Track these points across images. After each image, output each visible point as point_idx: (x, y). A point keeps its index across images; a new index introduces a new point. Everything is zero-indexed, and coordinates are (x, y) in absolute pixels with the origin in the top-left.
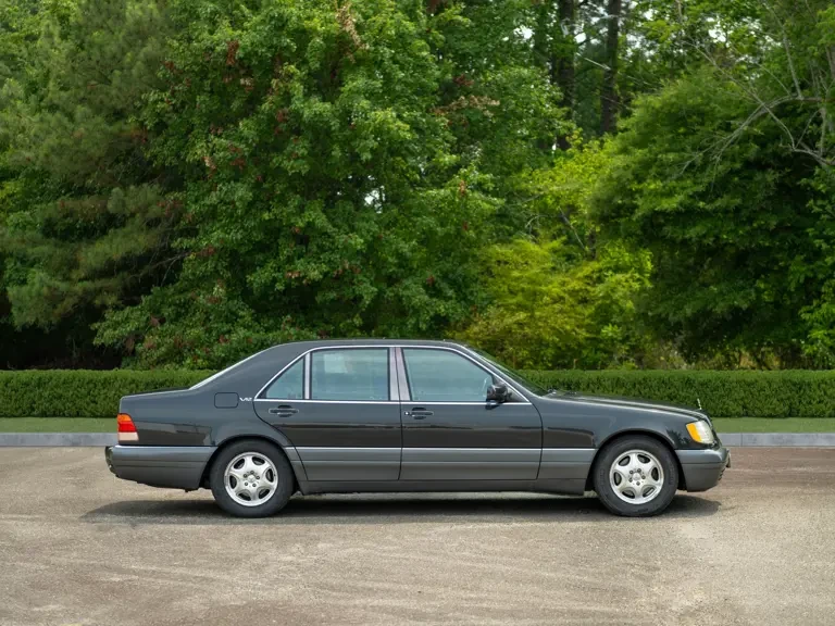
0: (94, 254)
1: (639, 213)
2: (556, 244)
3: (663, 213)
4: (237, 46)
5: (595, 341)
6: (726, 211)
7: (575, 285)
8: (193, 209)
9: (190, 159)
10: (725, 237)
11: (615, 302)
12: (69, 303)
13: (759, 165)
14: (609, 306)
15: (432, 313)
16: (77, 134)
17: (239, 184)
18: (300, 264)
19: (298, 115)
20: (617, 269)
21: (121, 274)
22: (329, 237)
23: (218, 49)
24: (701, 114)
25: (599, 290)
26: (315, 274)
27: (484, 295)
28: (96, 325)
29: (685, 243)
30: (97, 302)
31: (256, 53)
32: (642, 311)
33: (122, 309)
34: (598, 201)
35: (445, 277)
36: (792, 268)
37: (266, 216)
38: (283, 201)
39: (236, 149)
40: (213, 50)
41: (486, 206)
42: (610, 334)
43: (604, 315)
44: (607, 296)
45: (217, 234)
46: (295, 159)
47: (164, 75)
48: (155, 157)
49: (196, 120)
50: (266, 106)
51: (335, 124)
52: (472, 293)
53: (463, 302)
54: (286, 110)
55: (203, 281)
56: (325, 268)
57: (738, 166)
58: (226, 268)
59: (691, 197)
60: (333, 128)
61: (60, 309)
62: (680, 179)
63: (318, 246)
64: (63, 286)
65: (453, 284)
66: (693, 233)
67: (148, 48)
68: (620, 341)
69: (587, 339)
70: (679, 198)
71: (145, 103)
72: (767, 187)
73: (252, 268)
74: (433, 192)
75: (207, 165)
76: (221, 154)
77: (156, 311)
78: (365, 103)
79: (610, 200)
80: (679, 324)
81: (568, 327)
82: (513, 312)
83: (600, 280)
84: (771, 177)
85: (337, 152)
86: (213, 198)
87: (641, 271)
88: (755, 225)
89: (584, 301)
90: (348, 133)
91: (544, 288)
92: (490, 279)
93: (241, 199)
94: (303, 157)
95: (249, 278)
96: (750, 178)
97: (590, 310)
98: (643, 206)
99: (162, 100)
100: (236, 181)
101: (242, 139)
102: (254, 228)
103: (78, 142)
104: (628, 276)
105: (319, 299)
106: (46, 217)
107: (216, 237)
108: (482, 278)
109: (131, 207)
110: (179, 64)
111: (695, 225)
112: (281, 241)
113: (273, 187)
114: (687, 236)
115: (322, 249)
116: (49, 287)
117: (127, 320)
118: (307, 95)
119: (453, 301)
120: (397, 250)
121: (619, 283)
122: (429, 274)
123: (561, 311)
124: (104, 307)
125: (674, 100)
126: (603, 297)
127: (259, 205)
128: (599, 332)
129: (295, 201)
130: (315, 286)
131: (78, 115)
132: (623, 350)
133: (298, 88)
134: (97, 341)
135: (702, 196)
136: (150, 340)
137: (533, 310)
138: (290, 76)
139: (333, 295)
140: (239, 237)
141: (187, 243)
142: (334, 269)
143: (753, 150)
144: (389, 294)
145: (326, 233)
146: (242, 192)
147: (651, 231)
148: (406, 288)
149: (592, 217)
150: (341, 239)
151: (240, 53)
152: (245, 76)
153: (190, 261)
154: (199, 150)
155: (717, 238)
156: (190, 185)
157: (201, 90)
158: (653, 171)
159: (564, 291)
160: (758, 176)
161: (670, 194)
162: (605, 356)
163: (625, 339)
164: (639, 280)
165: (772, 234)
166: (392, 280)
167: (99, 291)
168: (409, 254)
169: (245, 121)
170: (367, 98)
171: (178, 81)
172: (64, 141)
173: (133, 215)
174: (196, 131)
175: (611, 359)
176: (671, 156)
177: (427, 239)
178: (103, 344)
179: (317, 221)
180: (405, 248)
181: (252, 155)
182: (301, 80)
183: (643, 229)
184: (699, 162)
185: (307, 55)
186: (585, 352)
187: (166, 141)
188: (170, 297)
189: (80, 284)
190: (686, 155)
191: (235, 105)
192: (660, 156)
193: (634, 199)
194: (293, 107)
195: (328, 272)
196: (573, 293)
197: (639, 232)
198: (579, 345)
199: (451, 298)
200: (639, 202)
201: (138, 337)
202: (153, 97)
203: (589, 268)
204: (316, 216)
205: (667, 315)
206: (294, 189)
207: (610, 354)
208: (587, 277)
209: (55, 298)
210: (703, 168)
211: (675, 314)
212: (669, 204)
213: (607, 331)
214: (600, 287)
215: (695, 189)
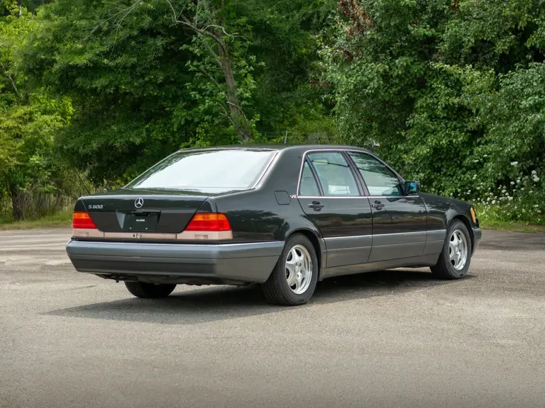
1: (56, 67)
3: (75, 67)
5: (23, 168)
6: (125, 68)
7: (10, 123)
10: (123, 87)
11: (42, 138)
13: (152, 32)
14: (37, 140)
20: (45, 112)
25: (30, 127)
29: (94, 91)
32: (59, 145)
34: (25, 55)
36: (175, 113)
42: (37, 162)
44: (35, 132)
57: (135, 33)
59: (98, 55)
62: (89, 41)
66: (99, 83)
68: (44, 168)
69: (16, 166)
70: (88, 56)
72: (157, 50)
79: (34, 56)
80: (86, 155)
81: (2, 156)
83: (31, 120)
84: (160, 42)
87: (63, 114)
88: (146, 79)
89: (18, 137)
96: (144, 42)
97: (21, 143)
98: (60, 61)
104: (52, 117)
111: (100, 77)
114: (94, 86)
121: (45, 122)
126: (32, 133)
128: (28, 161)
132: (46, 175)
135: (106, 55)
143: (147, 21)
147: (68, 81)
149: (21, 69)
155: (117, 89)
158: (69, 34)
160: (151, 41)
161: (81, 52)
163: (49, 167)
164: (61, 121)
165: (161, 86)
176: (83, 23)
183: (61, 79)
184: (105, 28)
190: (95, 22)
192: (75, 22)
193: (53, 55)
196: (8, 129)
197: (57, 82)
198: (11, 170)
200: (58, 58)
203: (21, 111)
205: (78, 148)
207: (35, 178)
208: (20, 117)
210: (107, 33)
211: (84, 148)
212: (81, 60)
213: (35, 159)
214: (30, 125)
215: (102, 49)
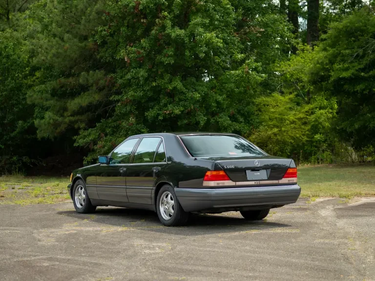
0: (74, 104)
1: (332, 79)
2: (292, 96)
3: (344, 79)
4: (139, 4)
5: (311, 142)
7: (302, 115)
8: (120, 81)
9: (118, 58)
11: (320, 123)
12: (63, 127)
14: (317, 125)
15: (233, 129)
16: (65, 48)
17: (141, 69)
18: (170, 107)
19: (169, 36)
20: (321, 108)
21: (87, 113)
22: (184, 94)
23: (131, 5)
24: (362, 31)
25: (313, 118)
26: (177, 112)
27: (258, 121)
28: (75, 137)
29: (355, 93)
30: (76, 126)
31: (149, 7)
32: (333, 127)
33: (88, 130)
34: (312, 73)
35: (239, 112)
37: (154, 84)
38: (162, 77)
39: (139, 53)
40: (128, 5)
41: (258, 78)
42: (319, 138)
43: (315, 129)
44: (316, 121)
45: (131, 93)
46: (168, 57)
47: (105, 18)
48: (102, 57)
49: (121, 40)
50: (153, 32)
51: (187, 40)
52: (252, 120)
53: (247, 124)
54: (163, 33)
55: (125, 116)
56: (182, 109)
58: (136, 109)
59: (357, 70)
60: (186, 42)
61: (58, 130)
62: (352, 62)
63: (179, 99)
64: (60, 119)
65: (243, 115)
66: (359, 88)
67: (98, 6)
68: (323, 142)
69: (307, 141)
70: (351, 71)
71: (97, 32)
73: (147, 109)
74: (233, 72)
75: (126, 60)
76: (132, 55)
77: (103, 131)
78: (201, 30)
79: (317, 74)
80: (352, 132)
81: (298, 136)
82: (272, 128)
83: (313, 113)
85: (187, 53)
86: (129, 76)
87: (332, 108)
89: (305, 123)
90: (193, 44)
91: (286, 117)
92: (260, 113)
93: (142, 76)
94: (171, 56)
95: (146, 114)
97: (308, 127)
98: (334, 76)
99: (105, 30)
100: (140, 68)
101: (142, 48)
102: (148, 90)
103: (66, 51)
104: (327, 110)
105: (179, 124)
106: (52, 87)
107: (130, 94)
108: (256, 113)
109: (91, 81)
110: (112, 13)
111: (359, 84)
112: (161, 96)
113: (157, 70)
114: (356, 90)
115: (180, 100)
116: (53, 120)
117: (89, 135)
118: (173, 27)
119: (243, 123)
120: (216, 100)
121: (321, 114)
122: (231, 110)
123: (295, 128)
124: (79, 129)
125: (349, 24)
126: (314, 121)
127: (151, 79)
128: (313, 137)
129: (167, 77)
130: (178, 117)
131: (65, 38)
132: (325, 146)
133: (169, 23)
134: (76, 145)
135: (363, 70)
136: (100, 143)
137: (281, 128)
138: (165, 17)
139: (186, 121)
140: (141, 94)
141: (117, 98)
142: (186, 109)
144: (212, 121)
145: (182, 92)
146: (142, 73)
147: (338, 88)
148: (220, 118)
149: (309, 81)
150: (190, 95)
151: (141, 7)
152: (143, 18)
153: (118, 106)
154: (122, 54)
155: (370, 91)
156: (118, 70)
157: (123, 25)
158: (339, 59)
159: (296, 118)
161: (347, 69)
162: (316, 149)
163: (326, 141)
164: (331, 113)
166: (213, 114)
167: (76, 122)
168: (222, 101)
169: (144, 40)
170: (202, 28)
171: (112, 21)
172: (60, 51)
173: (92, 85)
174: (121, 44)
175: (319, 150)
176: (347, 51)
177: (230, 95)
178: (78, 146)
179: (178, 86)
180: (220, 98)
181: (147, 55)
182: (170, 19)
183: (334, 87)
184: (361, 54)
185: (173, 8)
186: (306, 147)
187: (107, 50)
188: (110, 123)
189: (68, 118)
190: (355, 50)
191: (139, 32)
192: (342, 51)
193: (329, 72)
194: (166, 32)
195: (183, 111)
196: (300, 119)
197: (332, 88)
198: (303, 143)
199: (241, 122)
200: (332, 73)
201: (95, 142)
202: (100, 29)
203: (307, 108)
204: (178, 84)
205: (346, 128)
206: (167, 71)
207: (318, 148)
208: (306, 112)
209: (56, 125)
210: (363, 56)
211: (350, 128)
212: (345, 74)
213: (317, 137)
214: (313, 116)
215: (359, 67)
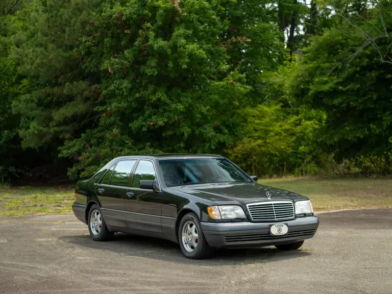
1: (311, 92)
2: (278, 107)
3: (322, 92)
4: (122, 15)
5: (295, 154)
6: (353, 91)
7: (286, 127)
8: (104, 92)
9: (102, 68)
10: (352, 103)
11: (306, 135)
13: (369, 68)
14: (303, 136)
15: (217, 141)
17: (125, 80)
18: (154, 118)
19: (151, 47)
20: (309, 119)
22: (168, 105)
24: (342, 44)
25: (298, 129)
26: (161, 123)
27: (243, 132)
29: (334, 106)
30: (61, 137)
31: (132, 18)
32: (315, 139)
33: (73, 140)
34: (293, 86)
35: (224, 123)
36: (384, 118)
37: (138, 95)
38: (146, 88)
39: (122, 64)
40: (112, 17)
41: (243, 90)
44: (302, 132)
46: (151, 68)
50: (137, 43)
51: (169, 51)
52: (237, 131)
53: (232, 135)
54: (146, 45)
55: (110, 127)
56: (166, 120)
57: (358, 69)
58: (120, 120)
59: (336, 84)
60: (168, 53)
62: (330, 76)
63: (163, 110)
65: (227, 127)
66: (336, 101)
68: (307, 154)
69: (291, 153)
70: (331, 85)
72: (372, 79)
73: (132, 120)
74: (218, 83)
75: (110, 71)
76: (116, 66)
77: (88, 141)
78: (184, 41)
79: (298, 86)
80: (331, 145)
81: (283, 147)
82: (256, 140)
83: (299, 124)
84: (374, 74)
85: (171, 64)
86: (112, 87)
88: (366, 97)
89: (293, 134)
90: (176, 55)
91: (271, 128)
92: (246, 125)
93: (126, 87)
94: (155, 67)
95: (130, 125)
96: (364, 75)
97: (294, 138)
98: (313, 89)
100: (123, 79)
101: (126, 59)
102: (132, 101)
104: (312, 122)
105: (164, 134)
107: (114, 105)
108: (242, 124)
111: (337, 98)
112: (145, 107)
113: (141, 81)
114: (334, 103)
115: (165, 111)
117: (74, 145)
118: (156, 38)
120: (200, 111)
121: (308, 125)
122: (216, 122)
123: (279, 139)
125: (328, 38)
126: (300, 132)
127: (135, 90)
128: (298, 149)
129: (151, 88)
132: (309, 158)
133: (152, 34)
134: (60, 155)
135: (341, 84)
136: (84, 155)
137: (265, 139)
138: (148, 29)
139: (170, 133)
140: (126, 105)
141: (101, 108)
142: (170, 120)
143: (365, 61)
144: (197, 132)
145: (166, 103)
146: (126, 84)
147: (318, 101)
148: (205, 129)
149: (291, 94)
150: (173, 106)
151: (124, 18)
154: (106, 65)
155: (348, 104)
156: (103, 81)
158: (318, 72)
159: (281, 130)
160: (368, 74)
161: (326, 83)
162: (301, 161)
163: (311, 152)
164: (318, 124)
165: (376, 101)
166: (199, 125)
168: (206, 113)
169: (127, 50)
170: (185, 39)
174: (105, 55)
175: (303, 162)
176: (327, 65)
177: (215, 106)
178: (63, 157)
179: (162, 98)
180: (204, 110)
181: (131, 66)
182: (153, 31)
183: (314, 100)
184: (340, 67)
185: (157, 18)
186: (291, 159)
188: (95, 134)
190: (334, 64)
191: (123, 42)
192: (321, 65)
193: (309, 85)
194: (149, 43)
195: (168, 122)
196: (286, 131)
197: (312, 101)
198: (288, 155)
199: (226, 134)
200: (311, 87)
201: (79, 153)
203: (293, 119)
204: (162, 95)
205: (326, 141)
206: (151, 82)
207: (303, 160)
208: (293, 123)
210: (341, 71)
211: (330, 140)
212: (326, 88)
213: (302, 149)
214: (299, 127)
215: (338, 80)
